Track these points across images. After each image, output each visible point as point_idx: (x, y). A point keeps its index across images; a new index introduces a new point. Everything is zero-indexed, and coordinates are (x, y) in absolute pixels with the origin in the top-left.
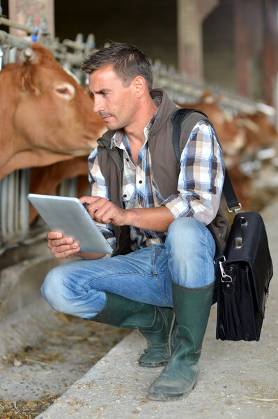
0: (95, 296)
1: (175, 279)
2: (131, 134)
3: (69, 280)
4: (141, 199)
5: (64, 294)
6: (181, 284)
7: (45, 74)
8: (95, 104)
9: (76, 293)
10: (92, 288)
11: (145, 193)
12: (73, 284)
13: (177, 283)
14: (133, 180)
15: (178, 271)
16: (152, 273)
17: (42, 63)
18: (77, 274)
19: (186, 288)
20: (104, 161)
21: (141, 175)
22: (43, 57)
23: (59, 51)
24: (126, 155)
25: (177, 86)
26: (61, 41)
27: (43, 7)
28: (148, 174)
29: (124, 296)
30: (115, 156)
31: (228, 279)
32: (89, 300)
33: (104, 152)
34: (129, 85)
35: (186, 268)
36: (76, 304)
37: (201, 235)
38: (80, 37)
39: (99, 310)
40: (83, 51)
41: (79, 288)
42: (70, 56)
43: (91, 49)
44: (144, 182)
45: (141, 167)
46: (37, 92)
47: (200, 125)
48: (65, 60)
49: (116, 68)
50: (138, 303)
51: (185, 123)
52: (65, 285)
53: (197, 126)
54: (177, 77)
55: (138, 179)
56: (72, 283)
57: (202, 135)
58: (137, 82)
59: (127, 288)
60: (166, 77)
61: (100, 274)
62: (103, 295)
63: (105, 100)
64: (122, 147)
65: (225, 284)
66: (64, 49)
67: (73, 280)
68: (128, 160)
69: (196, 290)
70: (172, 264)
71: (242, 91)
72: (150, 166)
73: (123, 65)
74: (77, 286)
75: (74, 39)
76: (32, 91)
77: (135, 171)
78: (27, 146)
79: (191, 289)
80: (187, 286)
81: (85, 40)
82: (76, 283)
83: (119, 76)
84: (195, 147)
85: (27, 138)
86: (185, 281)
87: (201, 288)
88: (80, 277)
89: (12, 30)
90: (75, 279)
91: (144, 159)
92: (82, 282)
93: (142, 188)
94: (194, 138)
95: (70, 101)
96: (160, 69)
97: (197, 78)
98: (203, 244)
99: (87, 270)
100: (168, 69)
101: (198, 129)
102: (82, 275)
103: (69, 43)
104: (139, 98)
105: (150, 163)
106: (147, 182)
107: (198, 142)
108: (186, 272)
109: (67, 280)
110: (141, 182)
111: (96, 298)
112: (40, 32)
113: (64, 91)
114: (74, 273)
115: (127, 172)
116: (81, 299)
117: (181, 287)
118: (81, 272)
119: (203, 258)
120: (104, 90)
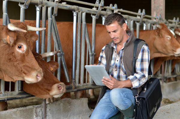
4: (116, 66)
7: (163, 32)
11: (118, 65)
14: (115, 59)
17: (162, 29)
21: (118, 59)
22: (163, 27)
24: (115, 50)
26: (167, 20)
27: (162, 10)
28: (121, 58)
38: (174, 18)
40: (175, 23)
42: (170, 25)
43: (178, 22)
44: (119, 61)
45: (119, 56)
46: (161, 36)
48: (168, 26)
53: (143, 46)
55: (117, 60)
65: (137, 104)
66: (168, 23)
68: (116, 52)
72: (123, 56)
75: (172, 19)
76: (159, 36)
77: (117, 56)
78: (157, 51)
81: (176, 19)
85: (156, 49)
89: (152, 19)
91: (121, 53)
93: (117, 63)
103: (170, 20)
105: (123, 55)
106: (120, 61)
107: (144, 53)
110: (118, 61)
112: (159, 18)
115: (114, 56)
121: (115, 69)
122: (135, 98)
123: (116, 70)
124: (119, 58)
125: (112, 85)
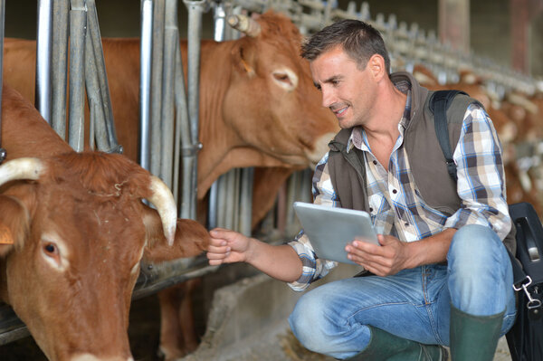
0: (359, 331)
1: (456, 303)
2: (374, 131)
3: (331, 312)
4: (400, 211)
5: (323, 329)
6: (462, 309)
8: (324, 97)
9: (338, 328)
10: (357, 321)
11: (404, 204)
12: (337, 317)
13: (457, 307)
14: (382, 189)
15: (461, 293)
16: (424, 302)
18: (340, 302)
19: (468, 315)
20: (339, 168)
21: (394, 184)
23: (292, 12)
25: (437, 58)
28: (405, 181)
29: (390, 331)
30: (353, 159)
31: (535, 303)
32: (352, 337)
33: (338, 157)
34: (364, 67)
35: (471, 289)
36: (337, 341)
37: (495, 248)
39: (361, 349)
40: (323, 12)
41: (342, 322)
43: (333, 10)
44: (399, 191)
45: (392, 173)
46: (251, 73)
47: (472, 110)
48: (300, 22)
49: (347, 47)
50: (403, 340)
51: (451, 111)
52: (325, 318)
53: (468, 112)
54: (438, 45)
55: (391, 188)
56: (334, 314)
57: (478, 123)
58: (374, 63)
59: (396, 322)
60: (424, 46)
61: (366, 303)
62: (367, 330)
63: (336, 90)
64: (364, 148)
65: (533, 309)
66: (299, 9)
67: (335, 312)
68: (375, 163)
69: (481, 318)
70: (453, 282)
71: (519, 64)
73: (355, 43)
74: (340, 319)
79: (474, 317)
80: (469, 312)
82: (339, 314)
83: (352, 57)
84: (472, 141)
86: (468, 306)
87: (488, 317)
88: (343, 307)
90: (337, 309)
91: (396, 162)
92: (346, 313)
94: (470, 130)
95: (290, 92)
96: (417, 37)
97: (463, 47)
98: (496, 261)
99: (350, 298)
100: (426, 35)
101: (470, 116)
102: (345, 304)
104: (378, 83)
105: (407, 166)
106: (404, 192)
107: (475, 134)
108: (471, 293)
109: (328, 311)
110: (395, 192)
111: (359, 335)
113: (284, 78)
114: (336, 301)
116: (343, 336)
117: (463, 313)
118: (343, 300)
119: (495, 277)
120: (335, 77)
121: (402, 223)
122: (523, 290)
123: (407, 224)
124: (396, 181)
125: (389, 262)
